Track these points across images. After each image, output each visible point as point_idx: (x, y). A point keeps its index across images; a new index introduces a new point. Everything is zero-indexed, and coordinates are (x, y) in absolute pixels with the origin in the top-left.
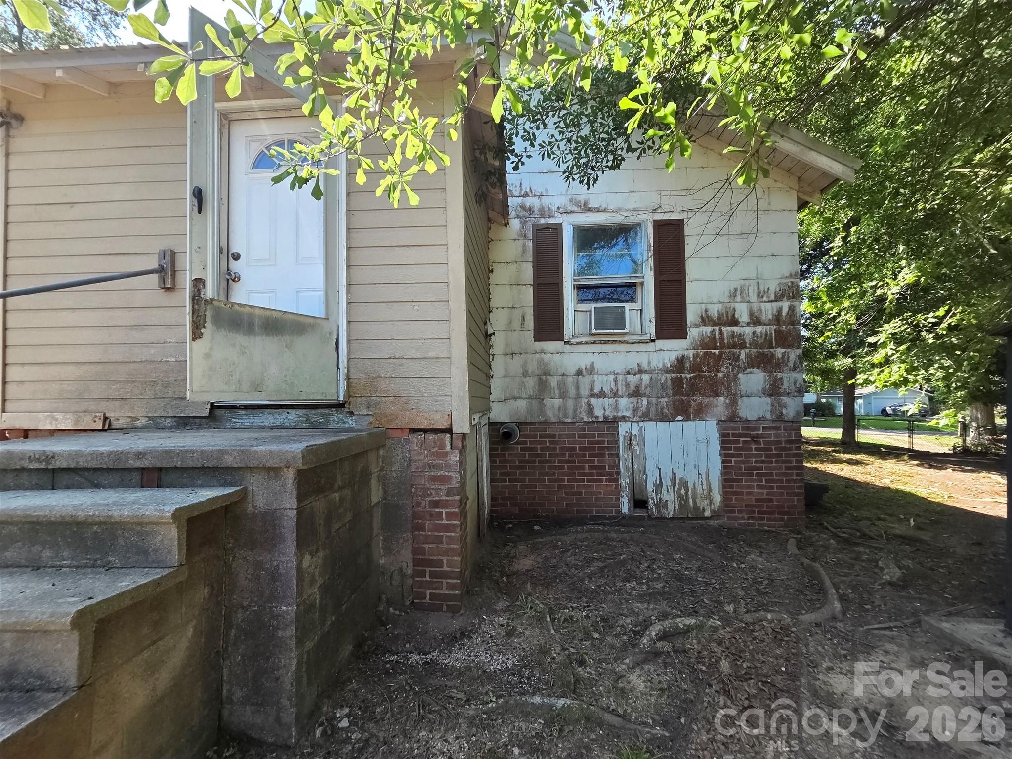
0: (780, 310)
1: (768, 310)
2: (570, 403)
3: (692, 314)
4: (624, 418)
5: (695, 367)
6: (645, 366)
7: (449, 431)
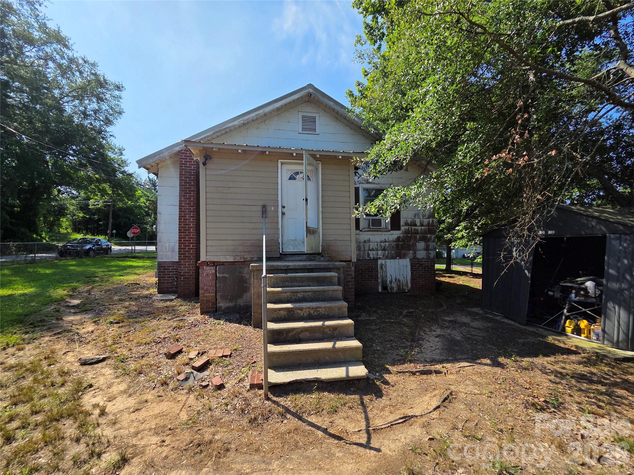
0: (429, 221)
1: (426, 221)
2: (362, 253)
3: (402, 223)
4: (380, 258)
5: (403, 241)
6: (387, 240)
7: (351, 261)
